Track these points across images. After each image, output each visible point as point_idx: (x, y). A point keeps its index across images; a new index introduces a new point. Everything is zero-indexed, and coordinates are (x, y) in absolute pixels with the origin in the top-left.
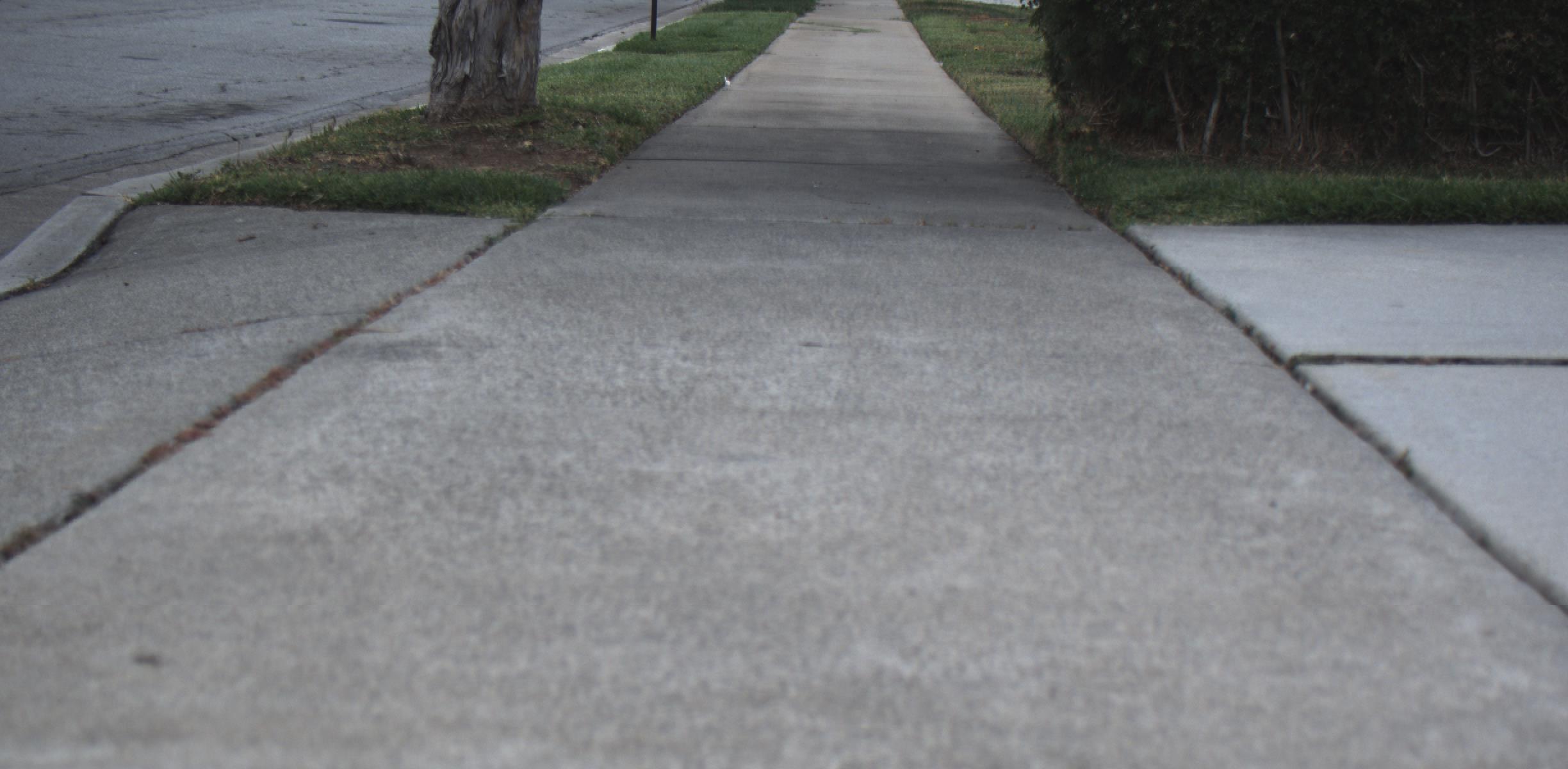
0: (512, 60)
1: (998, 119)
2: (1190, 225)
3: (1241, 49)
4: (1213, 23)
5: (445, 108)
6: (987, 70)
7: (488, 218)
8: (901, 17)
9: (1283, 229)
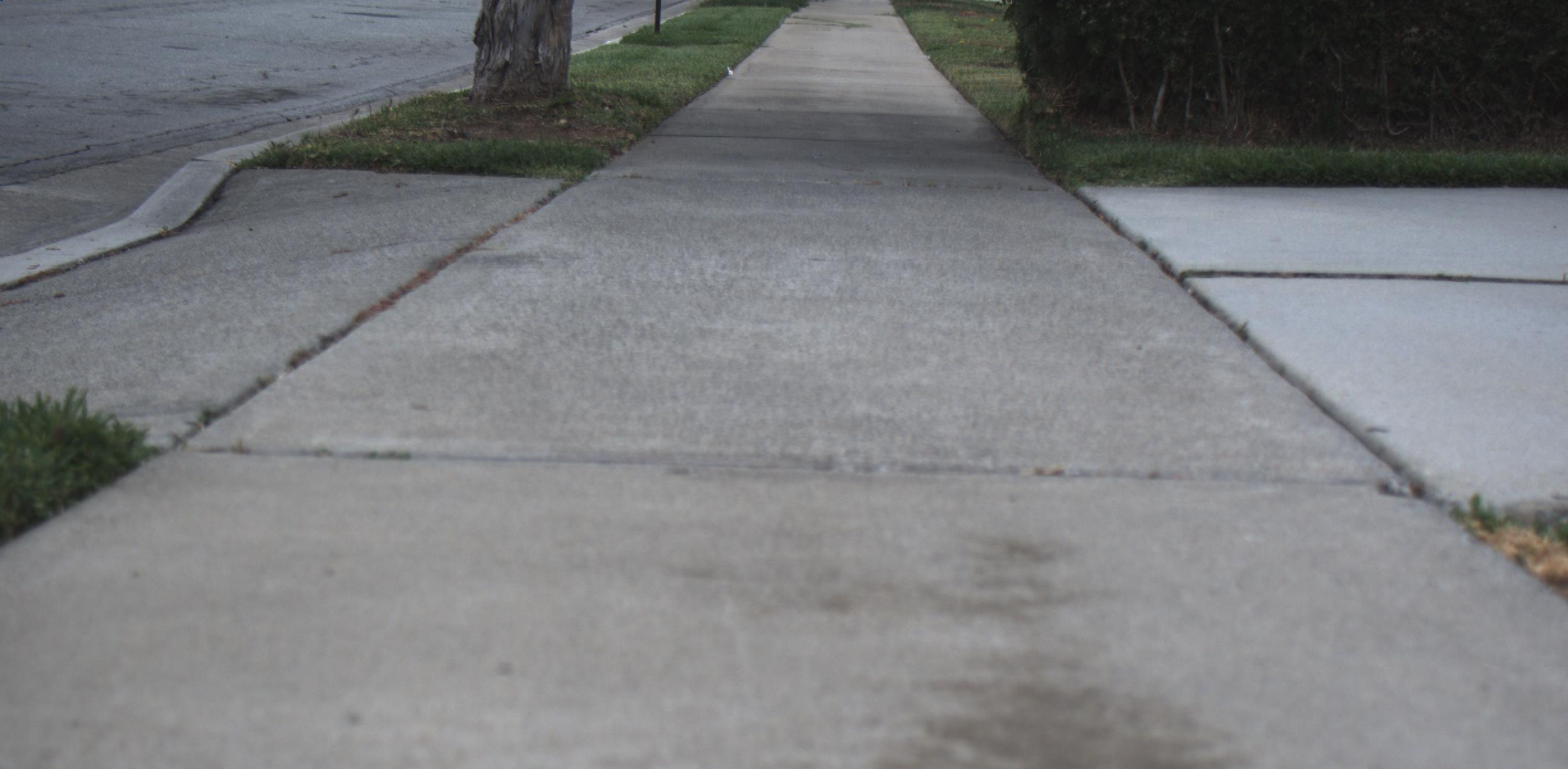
0: (547, 49)
1: (978, 105)
2: (1131, 187)
3: (1184, 41)
4: (1160, 18)
5: (487, 91)
6: (972, 63)
7: (543, 179)
8: (891, 13)
9: (1207, 190)
